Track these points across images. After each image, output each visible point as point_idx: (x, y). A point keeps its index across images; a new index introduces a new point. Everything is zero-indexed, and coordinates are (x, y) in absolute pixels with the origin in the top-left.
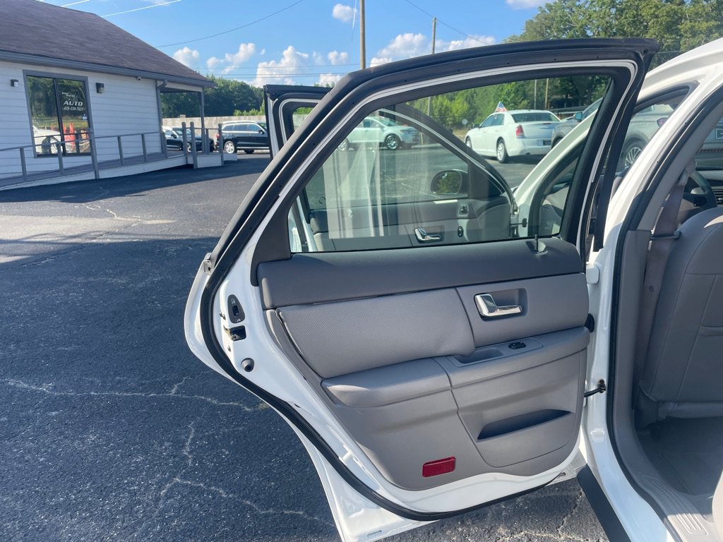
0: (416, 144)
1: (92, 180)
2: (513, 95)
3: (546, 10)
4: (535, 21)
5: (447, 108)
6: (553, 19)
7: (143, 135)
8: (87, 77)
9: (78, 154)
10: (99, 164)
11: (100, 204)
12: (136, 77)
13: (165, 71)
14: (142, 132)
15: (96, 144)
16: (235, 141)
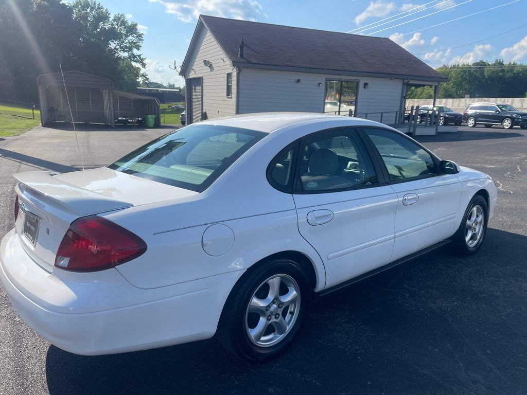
7: (382, 114)
8: (359, 80)
12: (390, 78)
16: (476, 117)
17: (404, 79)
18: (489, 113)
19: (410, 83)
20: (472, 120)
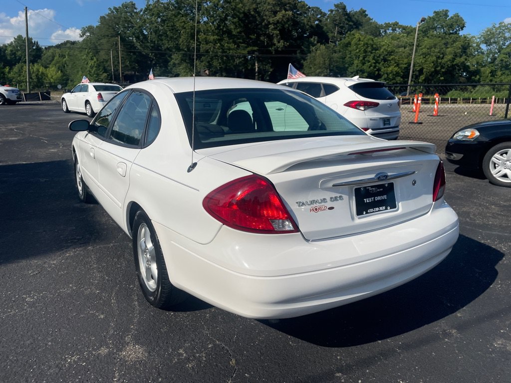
0: (20, 101)
3: (114, 11)
4: (107, 17)
5: (43, 73)
6: (119, 18)
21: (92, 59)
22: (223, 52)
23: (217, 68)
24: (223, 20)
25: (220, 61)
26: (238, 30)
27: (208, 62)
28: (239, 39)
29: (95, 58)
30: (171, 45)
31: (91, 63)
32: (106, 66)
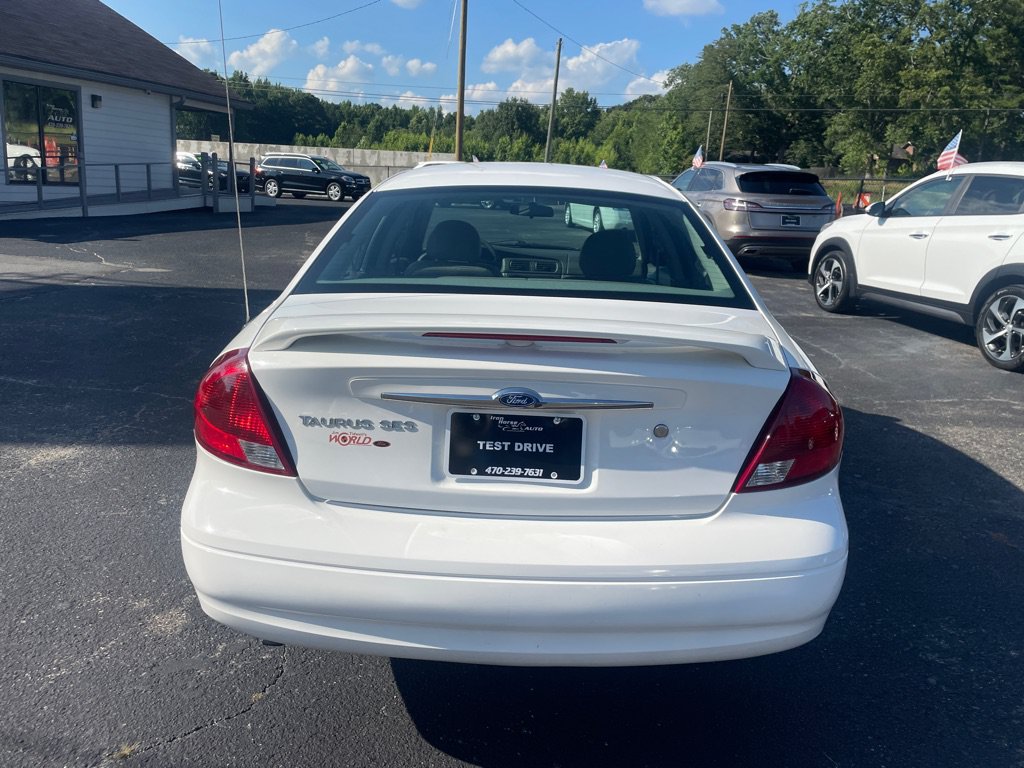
1: (78, 218)
2: (676, 146)
3: (732, 33)
4: (716, 47)
6: (740, 47)
7: (148, 166)
8: (80, 87)
9: (63, 183)
10: (88, 197)
11: (86, 247)
12: (145, 90)
13: (183, 85)
14: (147, 161)
15: (87, 172)
16: (280, 179)
17: (171, 95)
18: (302, 172)
19: (185, 104)
20: (273, 184)
21: (675, 128)
22: (956, 103)
23: (932, 139)
24: (969, 34)
25: (943, 124)
26: (1003, 54)
27: (914, 128)
28: (1001, 73)
29: (680, 126)
30: (836, 93)
31: (672, 134)
32: (697, 140)
